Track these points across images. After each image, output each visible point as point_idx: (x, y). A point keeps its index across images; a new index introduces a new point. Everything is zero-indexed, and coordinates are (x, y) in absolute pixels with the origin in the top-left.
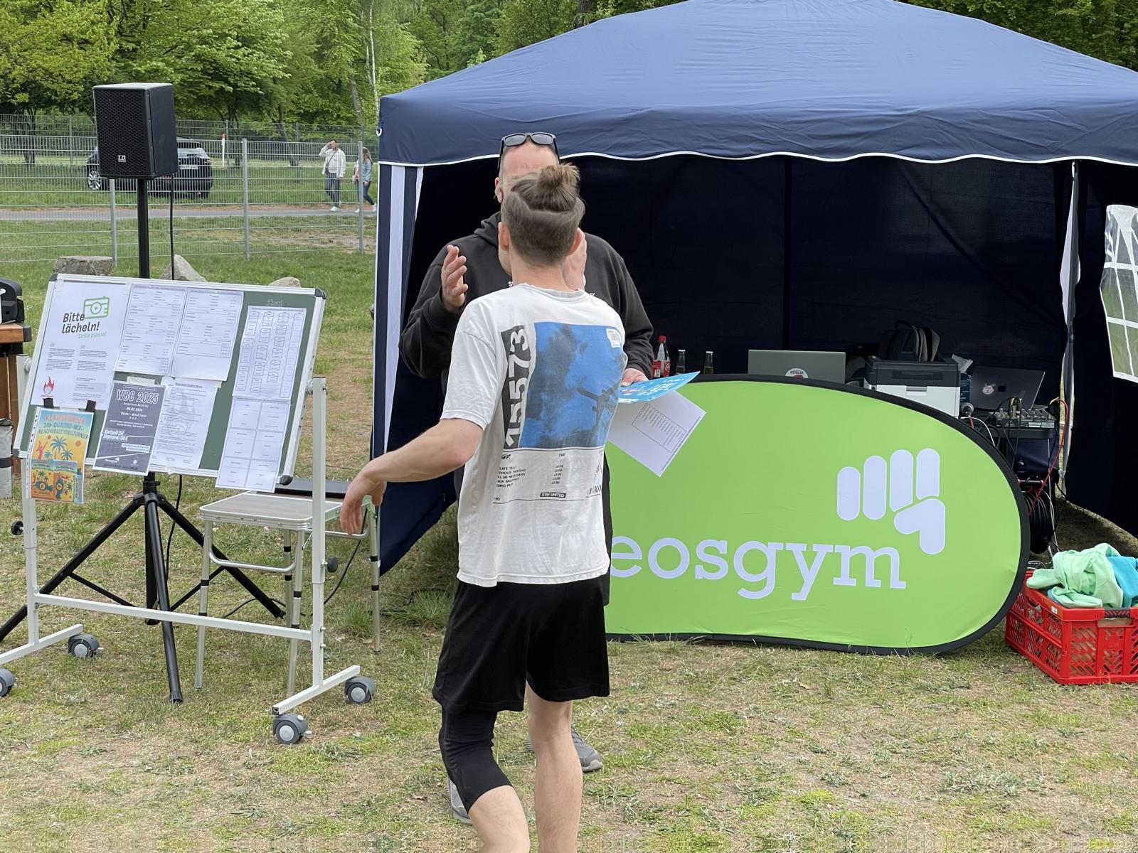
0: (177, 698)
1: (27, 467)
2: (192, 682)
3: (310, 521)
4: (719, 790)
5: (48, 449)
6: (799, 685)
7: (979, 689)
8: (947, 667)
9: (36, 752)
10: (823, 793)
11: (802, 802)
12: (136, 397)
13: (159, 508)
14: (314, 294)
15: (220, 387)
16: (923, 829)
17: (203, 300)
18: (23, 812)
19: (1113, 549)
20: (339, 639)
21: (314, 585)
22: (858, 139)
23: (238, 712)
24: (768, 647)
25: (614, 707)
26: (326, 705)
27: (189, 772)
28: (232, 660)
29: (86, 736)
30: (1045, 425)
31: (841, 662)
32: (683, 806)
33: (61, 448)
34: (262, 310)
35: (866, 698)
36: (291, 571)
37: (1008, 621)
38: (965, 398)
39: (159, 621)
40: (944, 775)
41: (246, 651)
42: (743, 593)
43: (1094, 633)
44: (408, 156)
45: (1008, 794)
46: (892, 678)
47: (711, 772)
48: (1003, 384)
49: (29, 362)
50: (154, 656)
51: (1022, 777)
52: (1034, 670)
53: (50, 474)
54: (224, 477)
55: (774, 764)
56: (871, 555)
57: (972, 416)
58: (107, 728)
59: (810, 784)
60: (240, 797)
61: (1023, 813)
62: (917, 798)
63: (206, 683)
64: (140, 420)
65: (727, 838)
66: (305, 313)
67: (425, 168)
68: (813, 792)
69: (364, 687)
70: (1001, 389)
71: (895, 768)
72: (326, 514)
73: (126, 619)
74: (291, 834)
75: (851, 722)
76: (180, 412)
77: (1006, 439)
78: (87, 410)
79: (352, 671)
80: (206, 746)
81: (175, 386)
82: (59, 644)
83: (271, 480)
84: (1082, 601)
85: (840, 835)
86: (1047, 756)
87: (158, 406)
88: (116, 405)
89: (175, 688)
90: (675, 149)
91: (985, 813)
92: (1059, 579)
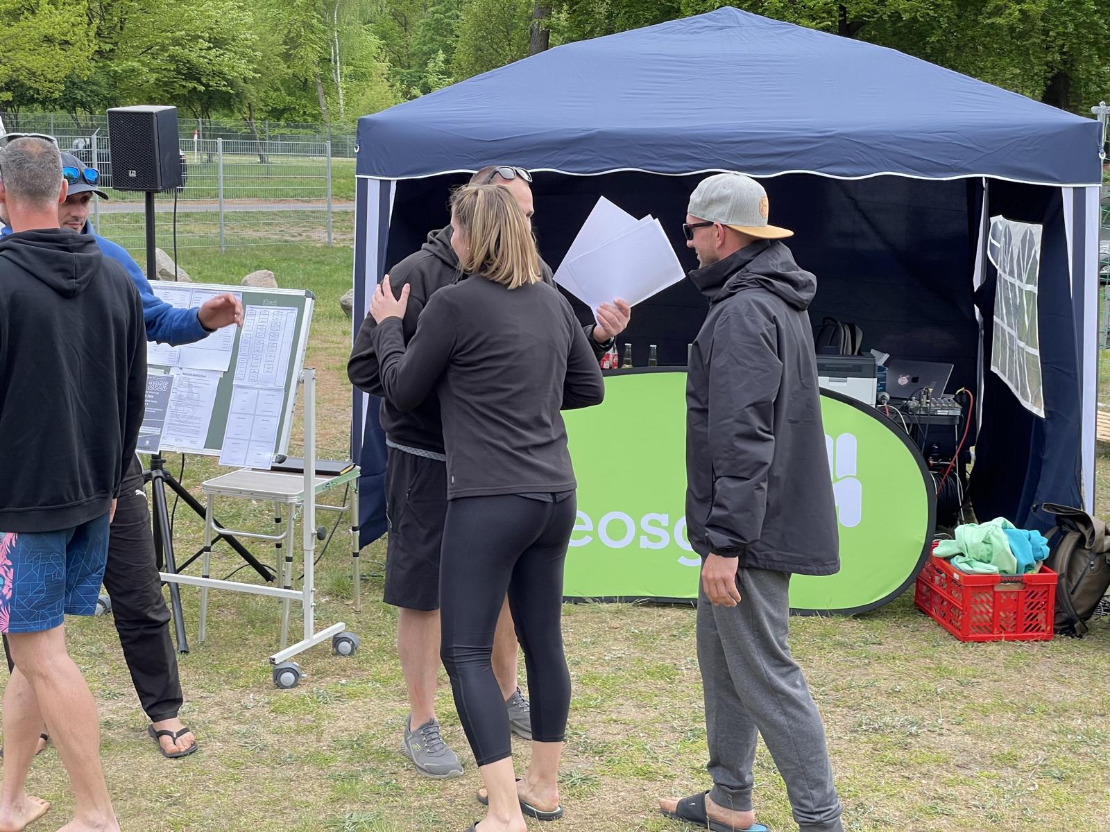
0: (183, 649)
2: (196, 636)
3: (301, 495)
4: (659, 729)
7: (890, 645)
8: (862, 627)
13: (165, 484)
14: (304, 295)
15: (222, 377)
19: (1009, 522)
20: (323, 600)
21: (305, 551)
22: (783, 158)
23: (238, 662)
26: (315, 657)
28: (230, 617)
29: (105, 682)
30: (952, 413)
32: (629, 742)
34: (258, 309)
36: (282, 539)
37: (917, 586)
38: (882, 387)
40: (855, 717)
41: (242, 610)
42: (683, 560)
43: (991, 596)
44: (383, 172)
45: (910, 733)
46: (813, 635)
47: (652, 714)
48: (916, 376)
51: (923, 719)
52: (939, 629)
54: (224, 456)
57: (888, 404)
58: (123, 675)
60: (244, 733)
61: (923, 750)
63: (209, 637)
64: (150, 405)
65: (666, 769)
66: (296, 311)
67: (398, 181)
69: (348, 640)
70: (915, 380)
72: (316, 487)
74: (289, 764)
76: (188, 398)
77: (917, 424)
79: (339, 627)
81: (182, 376)
83: (269, 458)
84: (981, 568)
86: (945, 702)
87: (167, 394)
89: (181, 641)
90: (621, 166)
91: (890, 749)
92: (960, 548)
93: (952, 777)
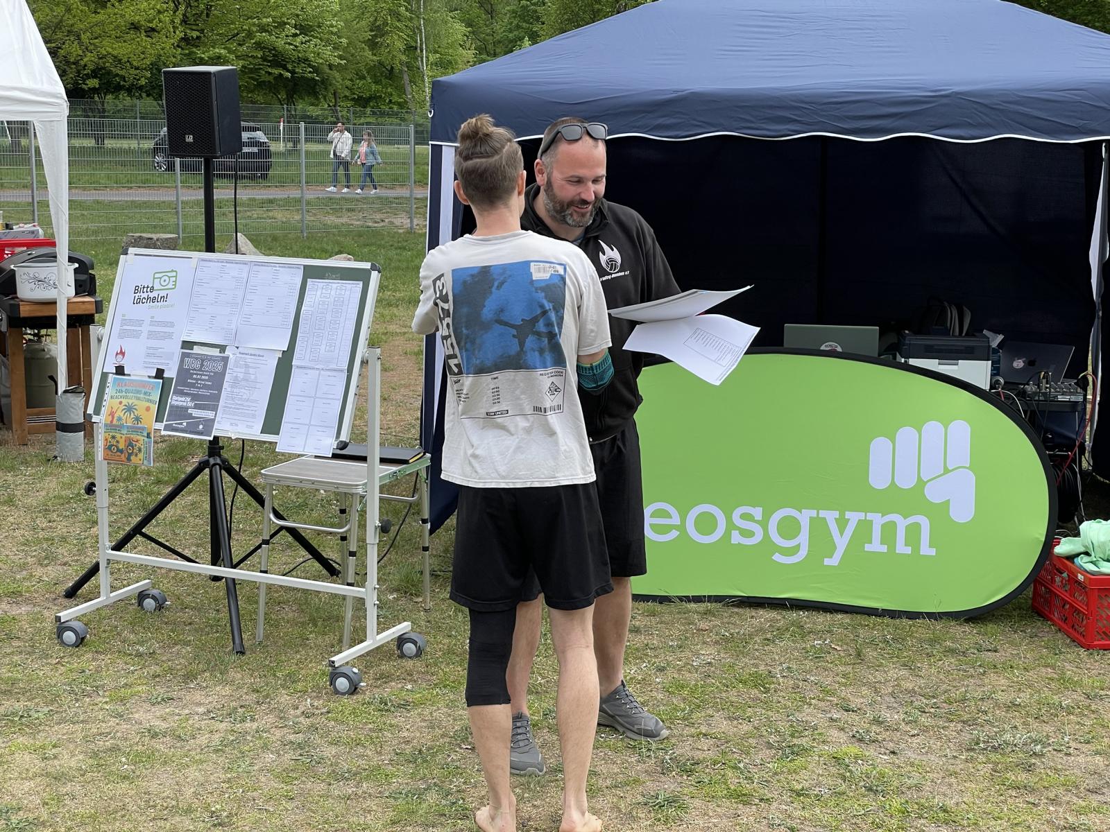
0: (239, 650)
1: (100, 430)
2: (254, 636)
3: (365, 484)
4: (753, 745)
5: (119, 413)
6: (831, 646)
7: (1006, 652)
8: (975, 631)
9: (108, 700)
10: (854, 749)
11: (834, 758)
12: (202, 365)
13: (223, 472)
14: (369, 267)
15: (281, 356)
16: (950, 785)
17: (264, 274)
18: (95, 755)
20: (391, 597)
21: (368, 545)
22: (893, 119)
23: (297, 665)
24: (801, 609)
25: (653, 665)
26: (379, 659)
27: (251, 720)
28: (291, 615)
29: (154, 685)
30: (1073, 398)
31: (871, 625)
32: (719, 760)
33: (132, 414)
34: (321, 283)
35: (895, 659)
36: (346, 532)
37: (1035, 588)
38: (996, 371)
39: (223, 578)
40: (972, 734)
41: (304, 607)
42: (777, 557)
45: (1034, 753)
46: (920, 641)
47: (746, 727)
48: (1032, 359)
49: (102, 332)
50: (218, 611)
51: (1048, 737)
52: (1059, 635)
53: (121, 437)
54: (284, 442)
55: (807, 721)
56: (902, 523)
57: (1002, 389)
58: (174, 677)
59: (842, 740)
60: (299, 743)
61: (1049, 771)
62: (945, 756)
63: (267, 637)
64: (205, 387)
65: (762, 791)
66: (361, 286)
68: (844, 748)
69: (415, 643)
70: (1031, 363)
71: (924, 726)
72: (380, 478)
73: (192, 575)
74: (347, 779)
75: (881, 683)
76: (244, 379)
77: (1035, 411)
78: (156, 377)
79: (404, 627)
80: (267, 696)
81: (238, 355)
82: (128, 598)
83: (328, 445)
84: (1108, 568)
85: (870, 789)
86: (1072, 717)
87: (223, 374)
88: (183, 373)
89: (237, 641)
90: (716, 129)
91: (1012, 771)
92: (1086, 547)
93: (1084, 804)
